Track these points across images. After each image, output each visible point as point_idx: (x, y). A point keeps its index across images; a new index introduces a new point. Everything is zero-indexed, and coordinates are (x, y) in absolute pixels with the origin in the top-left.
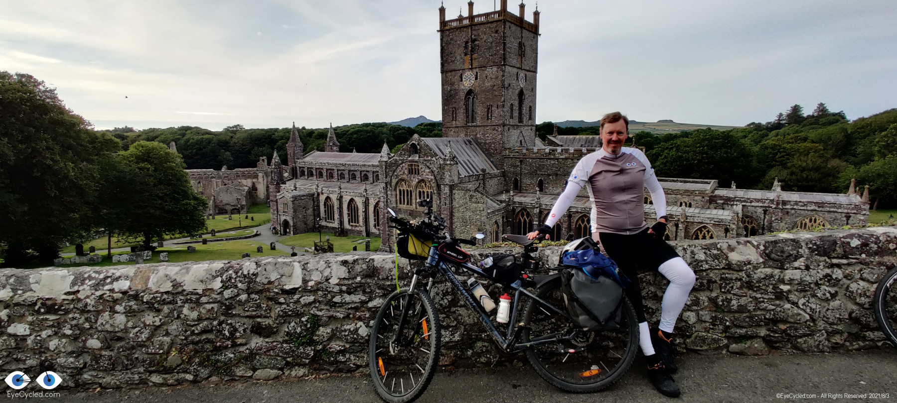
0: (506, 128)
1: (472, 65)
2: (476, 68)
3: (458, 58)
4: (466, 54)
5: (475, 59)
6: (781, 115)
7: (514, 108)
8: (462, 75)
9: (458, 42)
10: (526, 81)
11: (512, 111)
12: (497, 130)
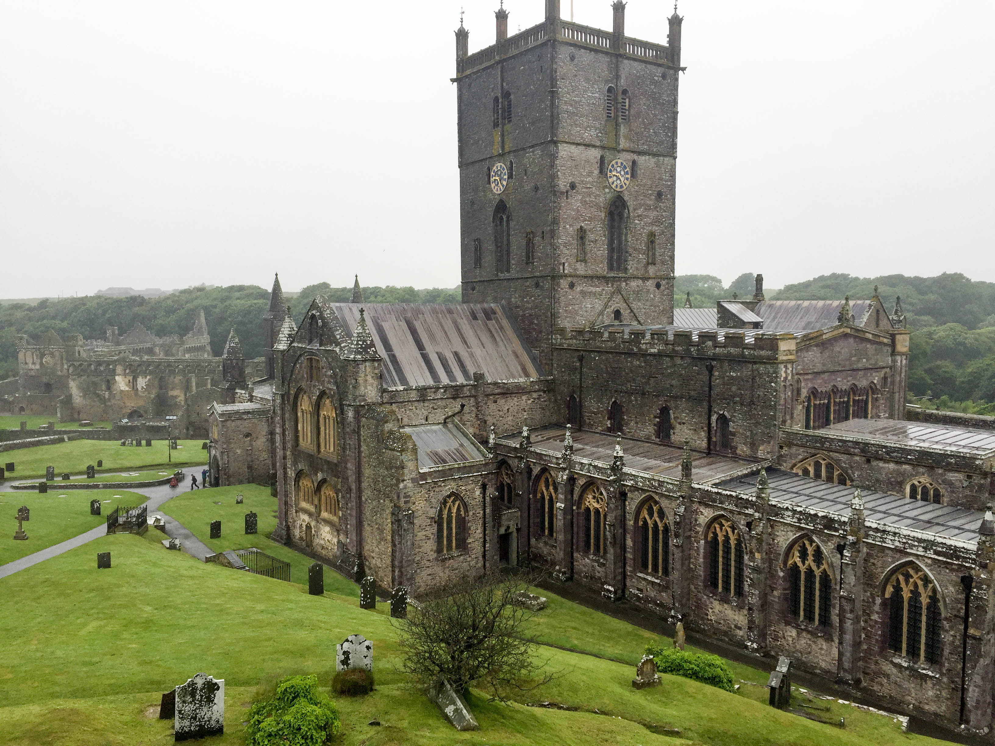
0: (565, 282)
1: (503, 148)
2: (509, 153)
3: (484, 133)
4: (496, 125)
5: (508, 134)
7: (591, 236)
8: (489, 169)
10: (633, 176)
11: (584, 244)
12: (542, 287)
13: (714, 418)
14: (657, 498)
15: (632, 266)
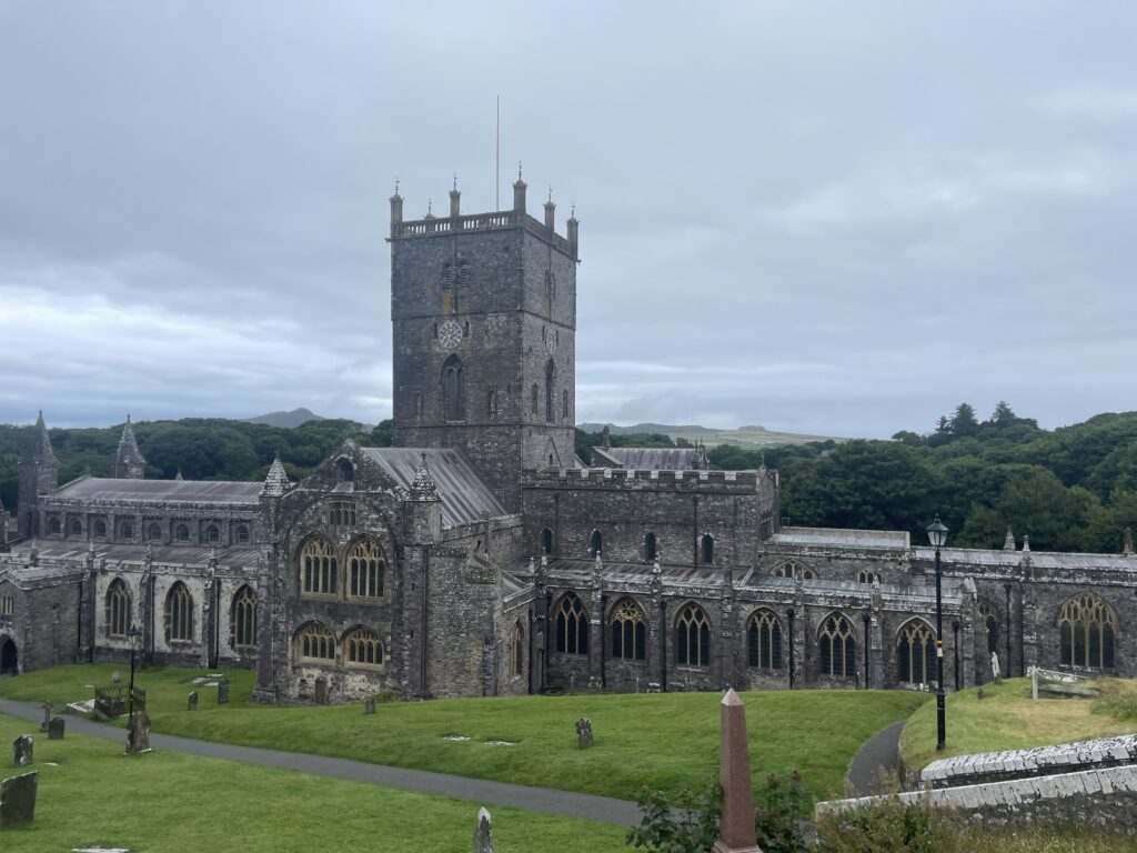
0: (525, 431)
1: (456, 309)
3: (429, 292)
4: (445, 288)
5: (463, 297)
6: (944, 421)
7: (539, 392)
8: (436, 326)
9: (430, 264)
10: (557, 343)
11: (536, 398)
12: (507, 435)
13: (700, 539)
14: (698, 602)
15: (556, 418)
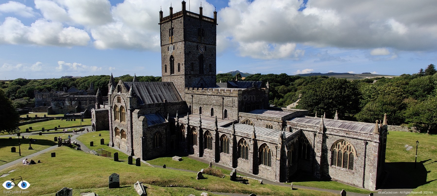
0: (187, 76)
2: (173, 43)
3: (167, 38)
4: (170, 36)
5: (173, 38)
6: (422, 70)
7: (195, 65)
9: (167, 29)
10: (205, 50)
11: (193, 67)
12: (182, 78)
13: (224, 110)
14: (209, 131)
15: (205, 72)
